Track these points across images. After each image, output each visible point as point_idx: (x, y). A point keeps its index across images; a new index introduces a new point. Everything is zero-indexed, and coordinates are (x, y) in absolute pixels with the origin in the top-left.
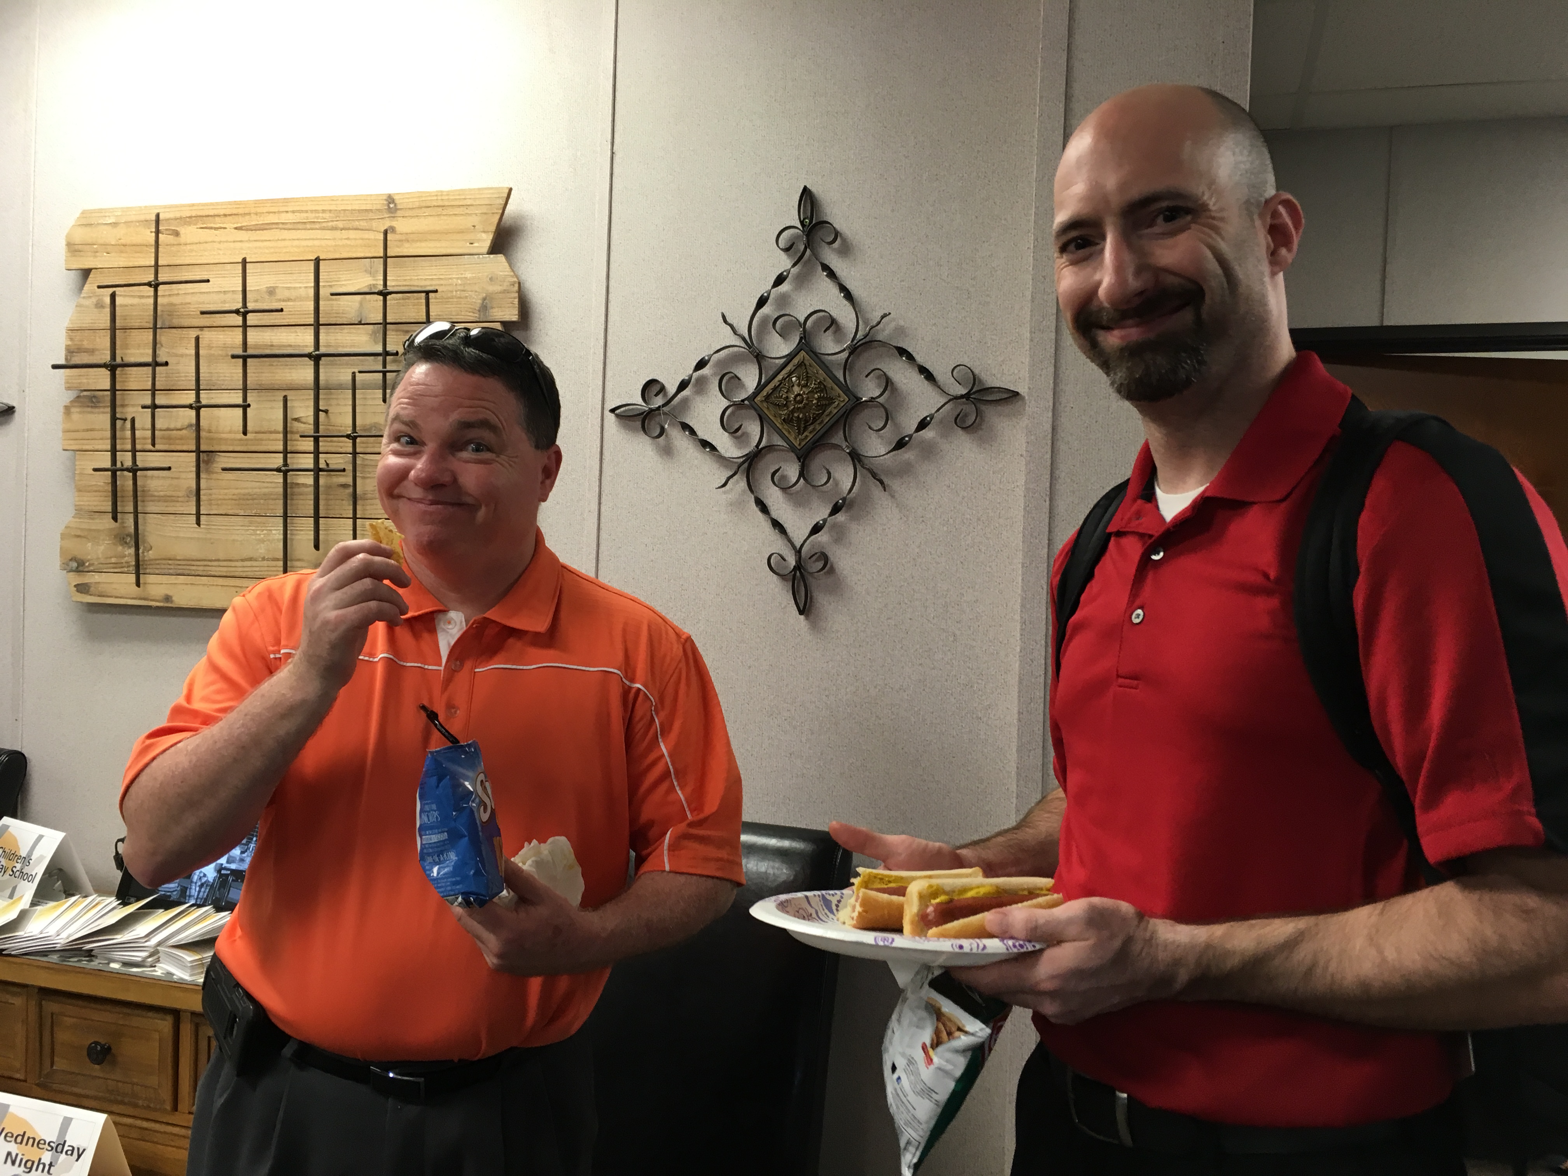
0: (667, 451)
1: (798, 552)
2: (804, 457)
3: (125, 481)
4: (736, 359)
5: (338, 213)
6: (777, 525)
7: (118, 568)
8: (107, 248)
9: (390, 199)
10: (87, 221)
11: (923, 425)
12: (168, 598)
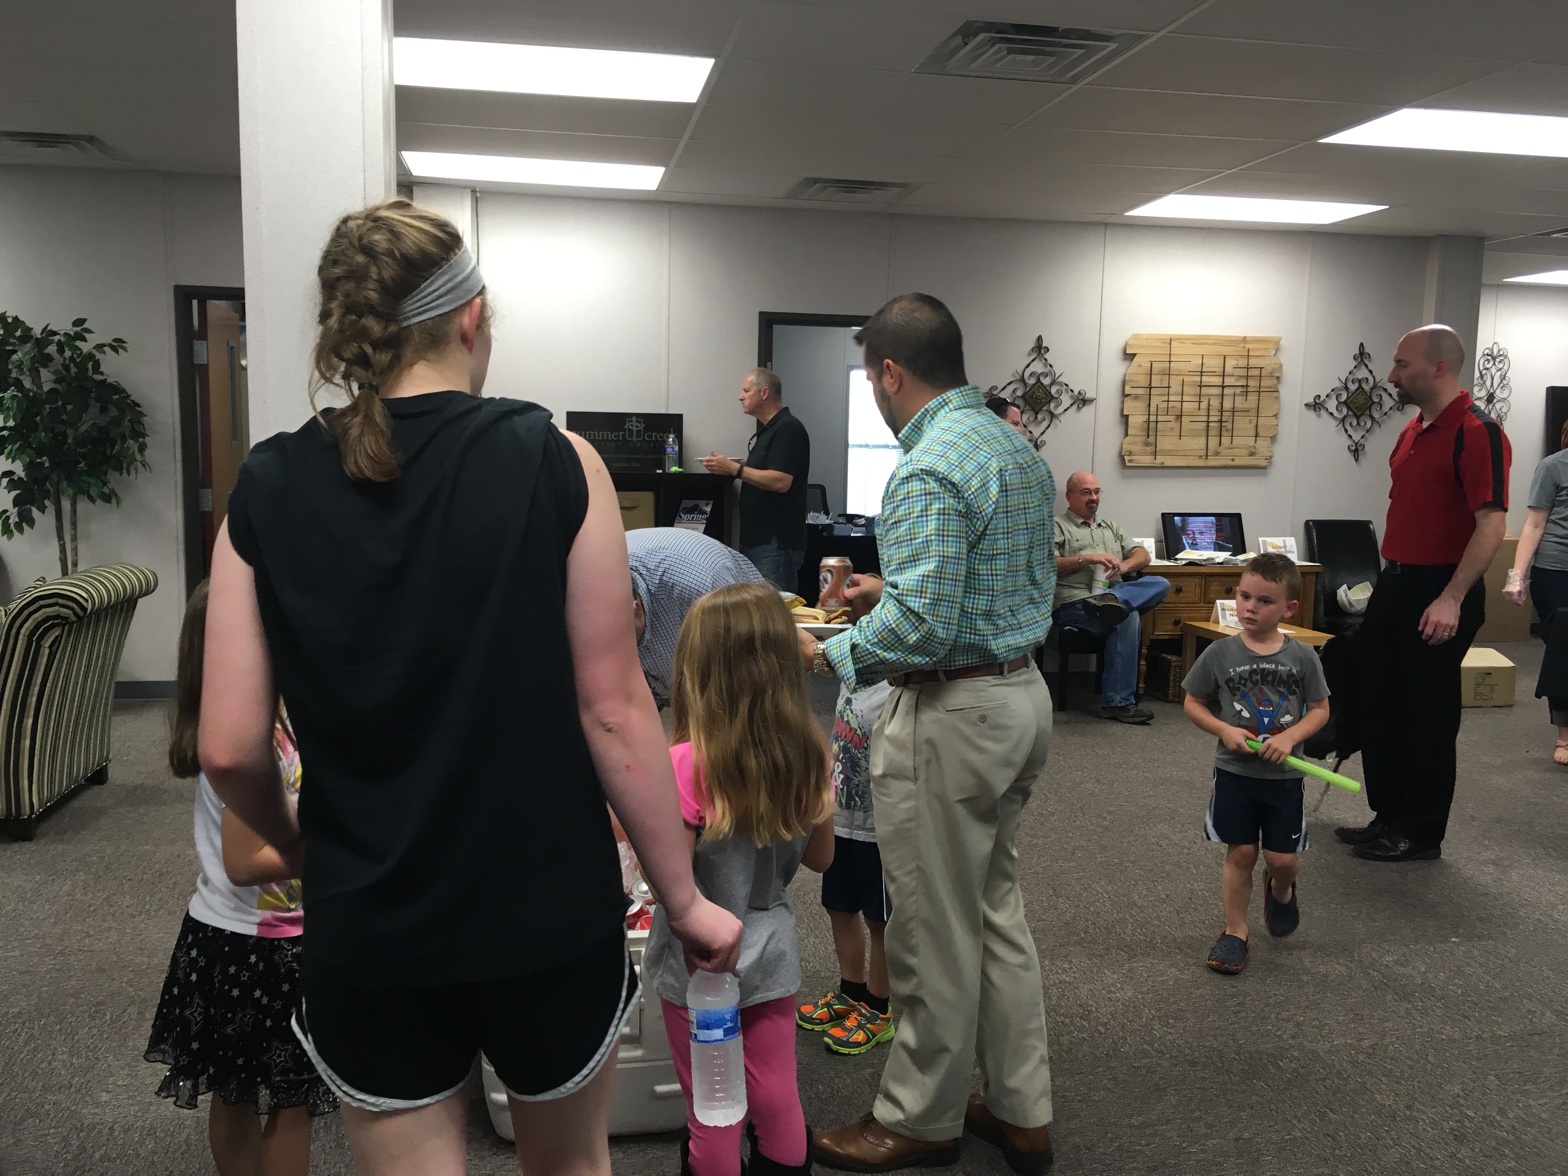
0: (1319, 416)
1: (1356, 444)
2: (1358, 418)
3: (1152, 425)
4: (1340, 389)
5: (1226, 341)
6: (1350, 436)
7: (1145, 454)
8: (1142, 346)
9: (1245, 337)
10: (1135, 337)
11: (1391, 409)
12: (1162, 463)
